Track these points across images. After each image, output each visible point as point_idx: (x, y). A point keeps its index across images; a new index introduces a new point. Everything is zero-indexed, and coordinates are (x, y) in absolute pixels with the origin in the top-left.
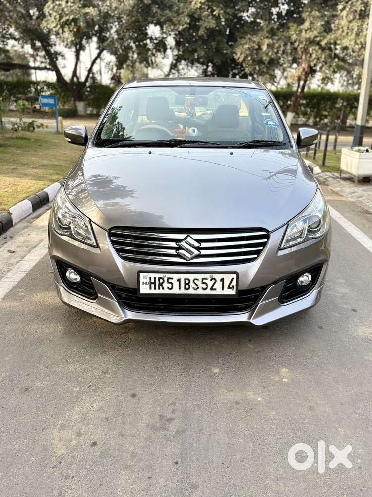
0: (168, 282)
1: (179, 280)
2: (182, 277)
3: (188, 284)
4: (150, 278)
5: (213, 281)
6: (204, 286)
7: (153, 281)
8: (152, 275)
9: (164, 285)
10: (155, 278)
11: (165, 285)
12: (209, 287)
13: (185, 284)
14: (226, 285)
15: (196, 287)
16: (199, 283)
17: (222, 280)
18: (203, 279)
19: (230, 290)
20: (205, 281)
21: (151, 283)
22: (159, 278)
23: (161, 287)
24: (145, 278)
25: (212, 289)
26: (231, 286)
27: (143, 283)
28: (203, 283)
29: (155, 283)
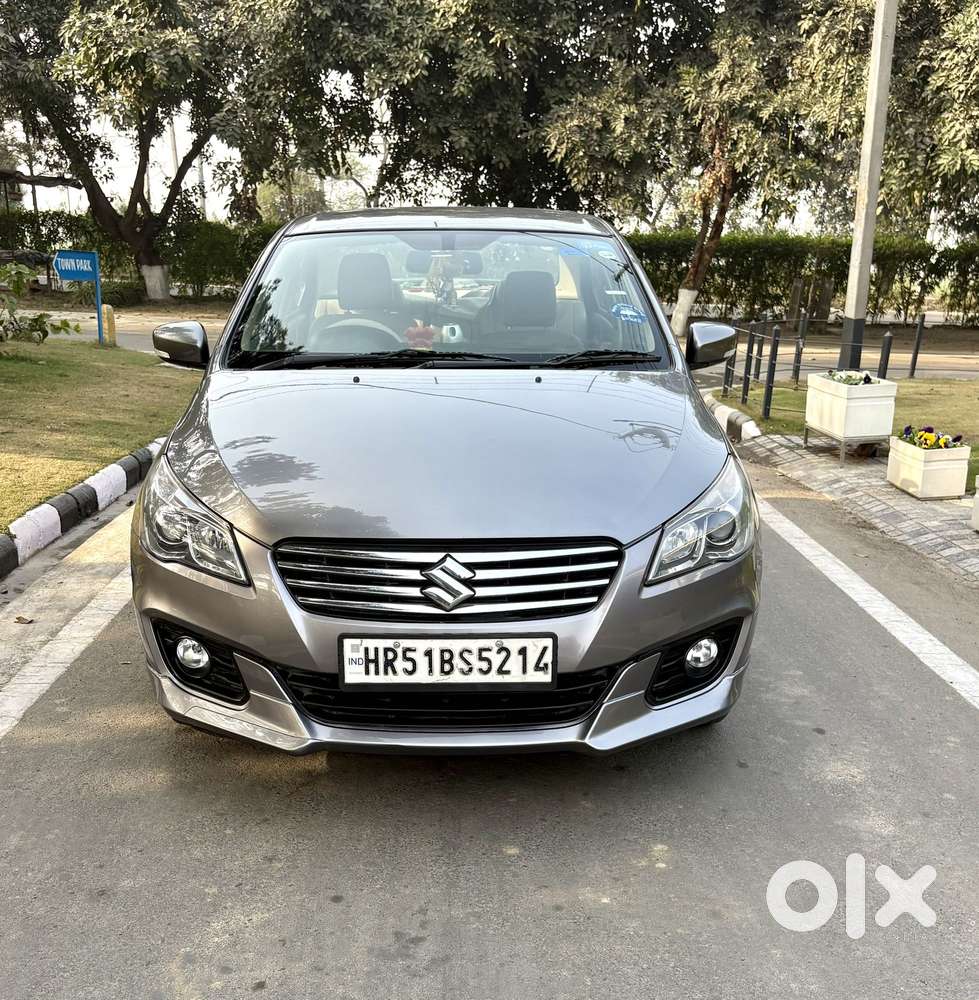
0: (406, 659)
1: (429, 653)
2: (437, 645)
3: (450, 661)
4: (367, 650)
5: (504, 654)
6: (484, 666)
7: (372, 656)
8: (371, 644)
9: (396, 664)
10: (376, 650)
11: (400, 664)
12: (495, 666)
13: (443, 662)
14: (531, 662)
15: (466, 668)
16: (473, 659)
17: (523, 651)
18: (481, 650)
19: (541, 673)
20: (485, 654)
21: (368, 661)
22: (386, 650)
23: (389, 669)
24: (355, 649)
25: (500, 671)
26: (541, 665)
27: (352, 661)
28: (481, 659)
29: (376, 661)
